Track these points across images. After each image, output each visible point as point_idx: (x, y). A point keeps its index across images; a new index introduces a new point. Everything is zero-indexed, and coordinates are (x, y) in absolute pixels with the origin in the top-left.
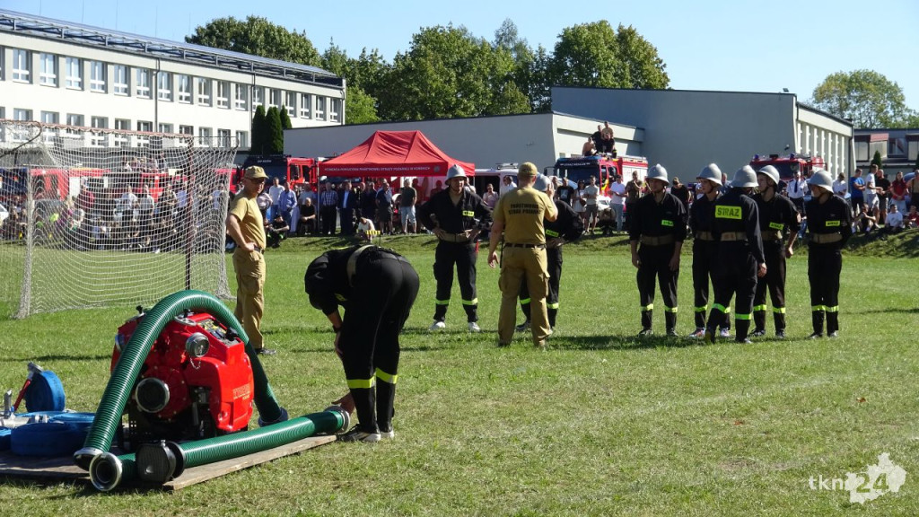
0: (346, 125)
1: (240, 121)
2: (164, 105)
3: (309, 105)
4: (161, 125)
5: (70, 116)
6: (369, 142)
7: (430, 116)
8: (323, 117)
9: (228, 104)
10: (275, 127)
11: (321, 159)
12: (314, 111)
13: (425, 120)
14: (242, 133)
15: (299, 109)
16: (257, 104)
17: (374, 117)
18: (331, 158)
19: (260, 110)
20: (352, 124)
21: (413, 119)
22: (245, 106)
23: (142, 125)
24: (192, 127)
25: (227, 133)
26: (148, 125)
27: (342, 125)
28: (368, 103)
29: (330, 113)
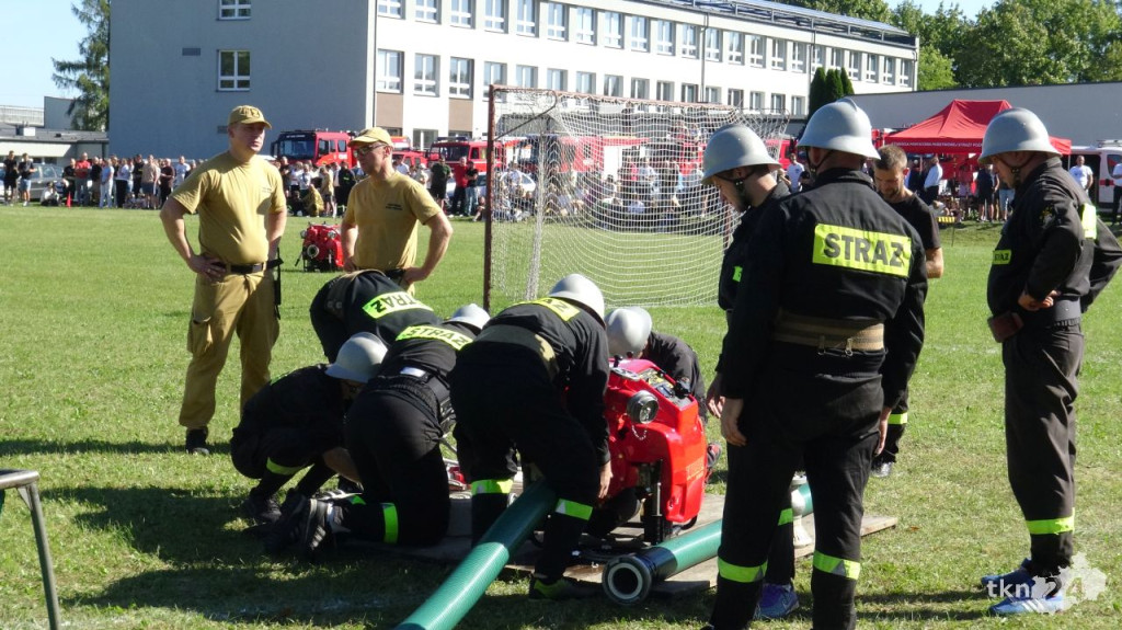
0: (919, 91)
1: (797, 85)
2: (712, 67)
3: (875, 67)
4: (707, 89)
5: (608, 77)
6: (945, 113)
7: (1015, 82)
8: (892, 80)
9: (783, 65)
10: (835, 92)
11: (888, 131)
12: (882, 74)
13: (1010, 86)
14: (798, 98)
15: (864, 72)
16: (816, 65)
17: (950, 81)
18: (899, 131)
19: (819, 72)
20: (925, 90)
21: (997, 86)
22: (803, 68)
23: (687, 88)
24: (742, 91)
25: (781, 98)
26: (694, 88)
27: (913, 92)
28: (945, 65)
29: (900, 76)
